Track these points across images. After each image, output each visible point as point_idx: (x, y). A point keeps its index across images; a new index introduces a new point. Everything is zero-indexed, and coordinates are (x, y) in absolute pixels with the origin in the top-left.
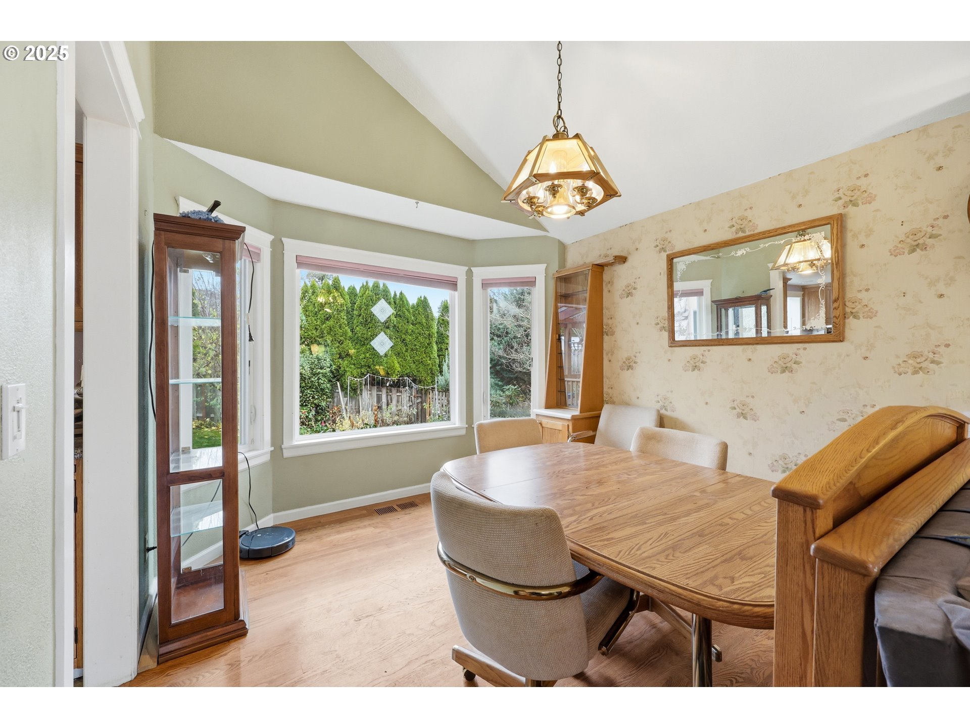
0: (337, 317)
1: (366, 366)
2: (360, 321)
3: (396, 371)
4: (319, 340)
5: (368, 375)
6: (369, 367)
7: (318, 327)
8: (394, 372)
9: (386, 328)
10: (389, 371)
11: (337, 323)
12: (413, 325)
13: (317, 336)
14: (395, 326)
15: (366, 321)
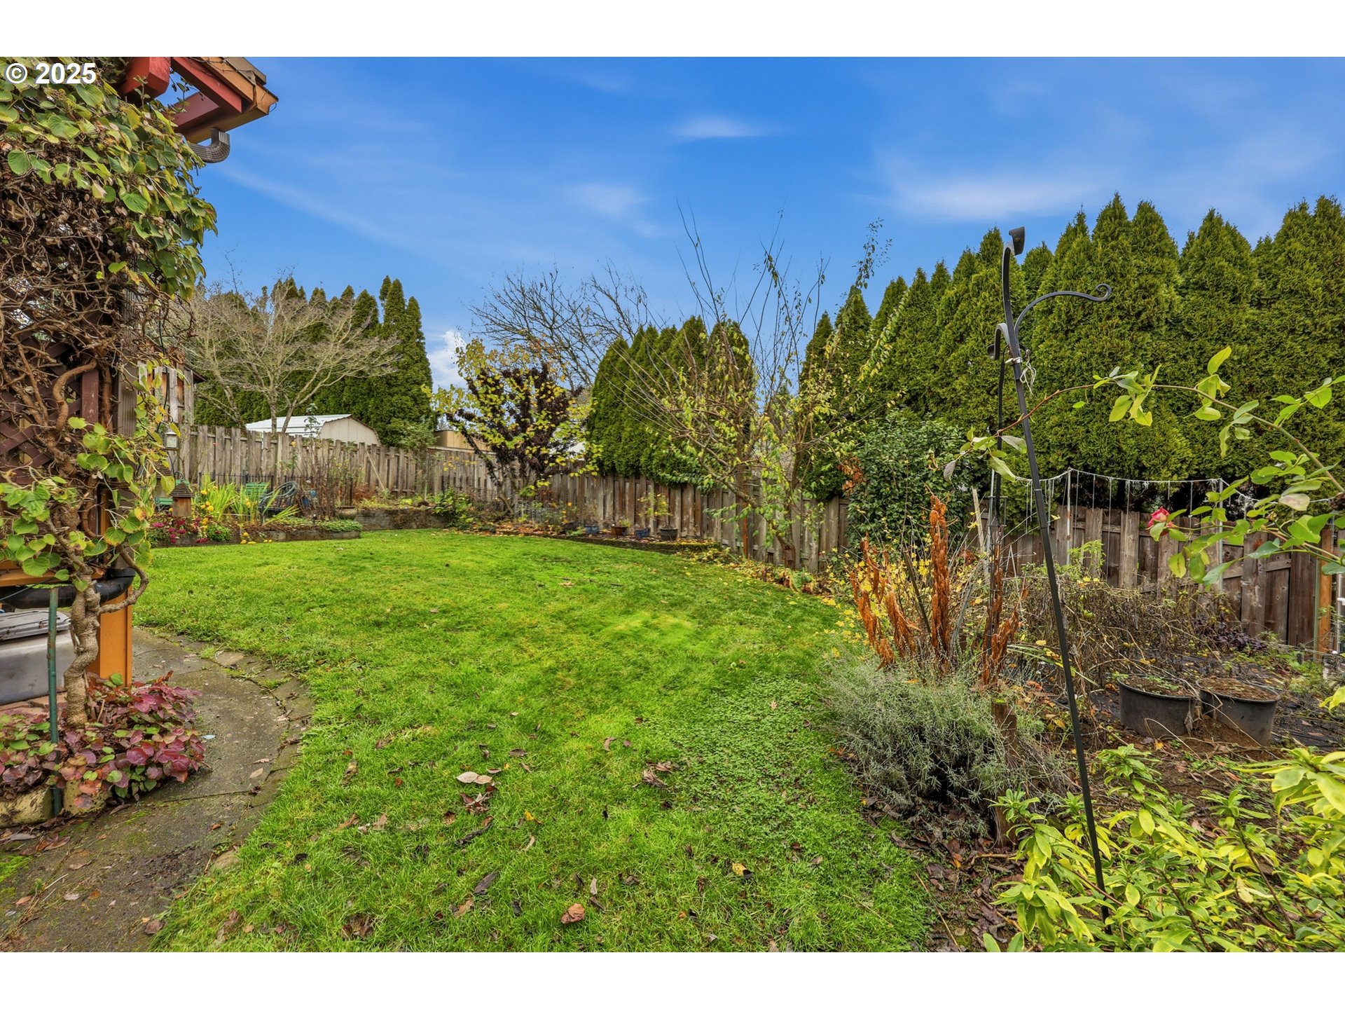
0: (985, 327)
1: (1061, 446)
2: (1050, 326)
3: (1173, 459)
4: (941, 391)
5: (1069, 472)
6: (1073, 448)
7: (937, 362)
8: (1165, 462)
9: (1140, 329)
10: (1144, 459)
11: (984, 341)
12: (1259, 306)
13: (936, 383)
14: (1177, 320)
15: (1070, 320)
